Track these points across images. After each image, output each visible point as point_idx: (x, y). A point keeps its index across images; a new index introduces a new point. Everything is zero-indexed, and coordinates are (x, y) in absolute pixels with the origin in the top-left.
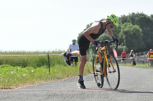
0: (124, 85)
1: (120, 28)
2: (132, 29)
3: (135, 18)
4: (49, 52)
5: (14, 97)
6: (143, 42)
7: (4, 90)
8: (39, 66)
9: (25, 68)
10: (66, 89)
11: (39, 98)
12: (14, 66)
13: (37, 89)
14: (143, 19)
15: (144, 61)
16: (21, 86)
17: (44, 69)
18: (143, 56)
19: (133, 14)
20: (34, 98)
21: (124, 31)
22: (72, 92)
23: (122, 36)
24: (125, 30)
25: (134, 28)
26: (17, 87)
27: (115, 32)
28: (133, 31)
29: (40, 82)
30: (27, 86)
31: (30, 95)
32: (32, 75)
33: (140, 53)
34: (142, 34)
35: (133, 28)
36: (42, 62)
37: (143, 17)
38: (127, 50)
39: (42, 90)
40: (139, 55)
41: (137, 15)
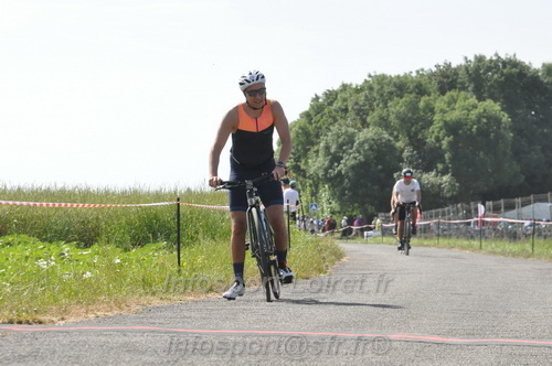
0: (446, 319)
1: (432, 111)
2: (473, 115)
3: (484, 74)
4: (175, 192)
5: (54, 352)
6: (515, 163)
7: (16, 327)
8: (139, 241)
9: (90, 251)
10: (238, 329)
11: (145, 358)
12: (51, 242)
13: (137, 327)
14: (516, 80)
15: (515, 233)
16: (78, 315)
17: (157, 256)
18: (512, 213)
19: (480, 59)
20: (127, 357)
21: (446, 123)
23: (438, 139)
24: (448, 119)
25: (482, 111)
26: (63, 319)
27: (413, 125)
28: (479, 121)
29: (143, 300)
30: (99, 313)
31: (112, 348)
32: (116, 275)
33: (502, 201)
34: (511, 135)
35: (480, 109)
36: (150, 227)
37: (514, 70)
38: (454, 190)
39: (153, 329)
40: (500, 209)
41: (492, 65)
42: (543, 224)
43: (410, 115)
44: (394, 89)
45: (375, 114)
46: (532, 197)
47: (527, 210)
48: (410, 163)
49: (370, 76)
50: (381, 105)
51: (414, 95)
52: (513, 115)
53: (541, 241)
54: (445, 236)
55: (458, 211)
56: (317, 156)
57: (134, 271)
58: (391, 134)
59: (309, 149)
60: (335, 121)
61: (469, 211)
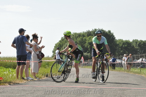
1: (86, 40)
5: (8, 91)
11: (27, 92)
12: (7, 68)
19: (95, 29)
20: (23, 92)
21: (89, 42)
23: (87, 46)
27: (82, 43)
31: (20, 90)
39: (28, 86)
43: (81, 41)
44: (78, 36)
49: (73, 33)
50: (75, 39)
51: (82, 37)
54: (89, 66)
60: (66, 42)
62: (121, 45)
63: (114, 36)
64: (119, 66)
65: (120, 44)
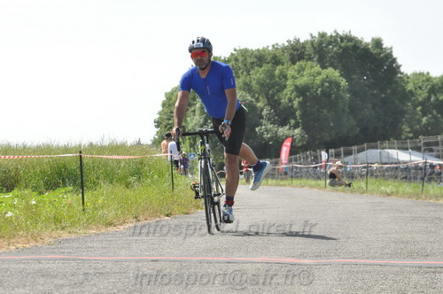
0: (298, 244)
1: (285, 77)
2: (318, 80)
3: (326, 47)
4: (80, 146)
6: (351, 118)
8: (51, 186)
9: (11, 195)
10: (132, 256)
11: (57, 281)
13: (49, 256)
14: (351, 52)
15: (353, 174)
17: (66, 197)
18: (349, 159)
19: (323, 35)
20: (42, 281)
21: (296, 86)
22: (151, 263)
23: (290, 100)
24: (298, 84)
25: (325, 77)
27: (270, 89)
28: (322, 85)
29: (55, 234)
30: (18, 245)
32: (33, 214)
33: (342, 149)
34: (348, 95)
35: (323, 76)
36: (60, 175)
37: (349, 44)
38: (304, 140)
39: (63, 257)
40: (340, 155)
41: (332, 40)
42: (375, 166)
43: (268, 81)
44: (255, 60)
45: (240, 80)
46: (365, 145)
47: (362, 155)
48: (269, 120)
49: (235, 50)
50: (245, 73)
51: (270, 65)
52: (349, 80)
53: (374, 180)
54: (297, 177)
55: (307, 158)
56: (194, 115)
57: (47, 211)
58: (253, 96)
59: (187, 110)
61: (316, 157)
62: (422, 95)
63: (394, 60)
64: (415, 178)
65: (419, 92)
